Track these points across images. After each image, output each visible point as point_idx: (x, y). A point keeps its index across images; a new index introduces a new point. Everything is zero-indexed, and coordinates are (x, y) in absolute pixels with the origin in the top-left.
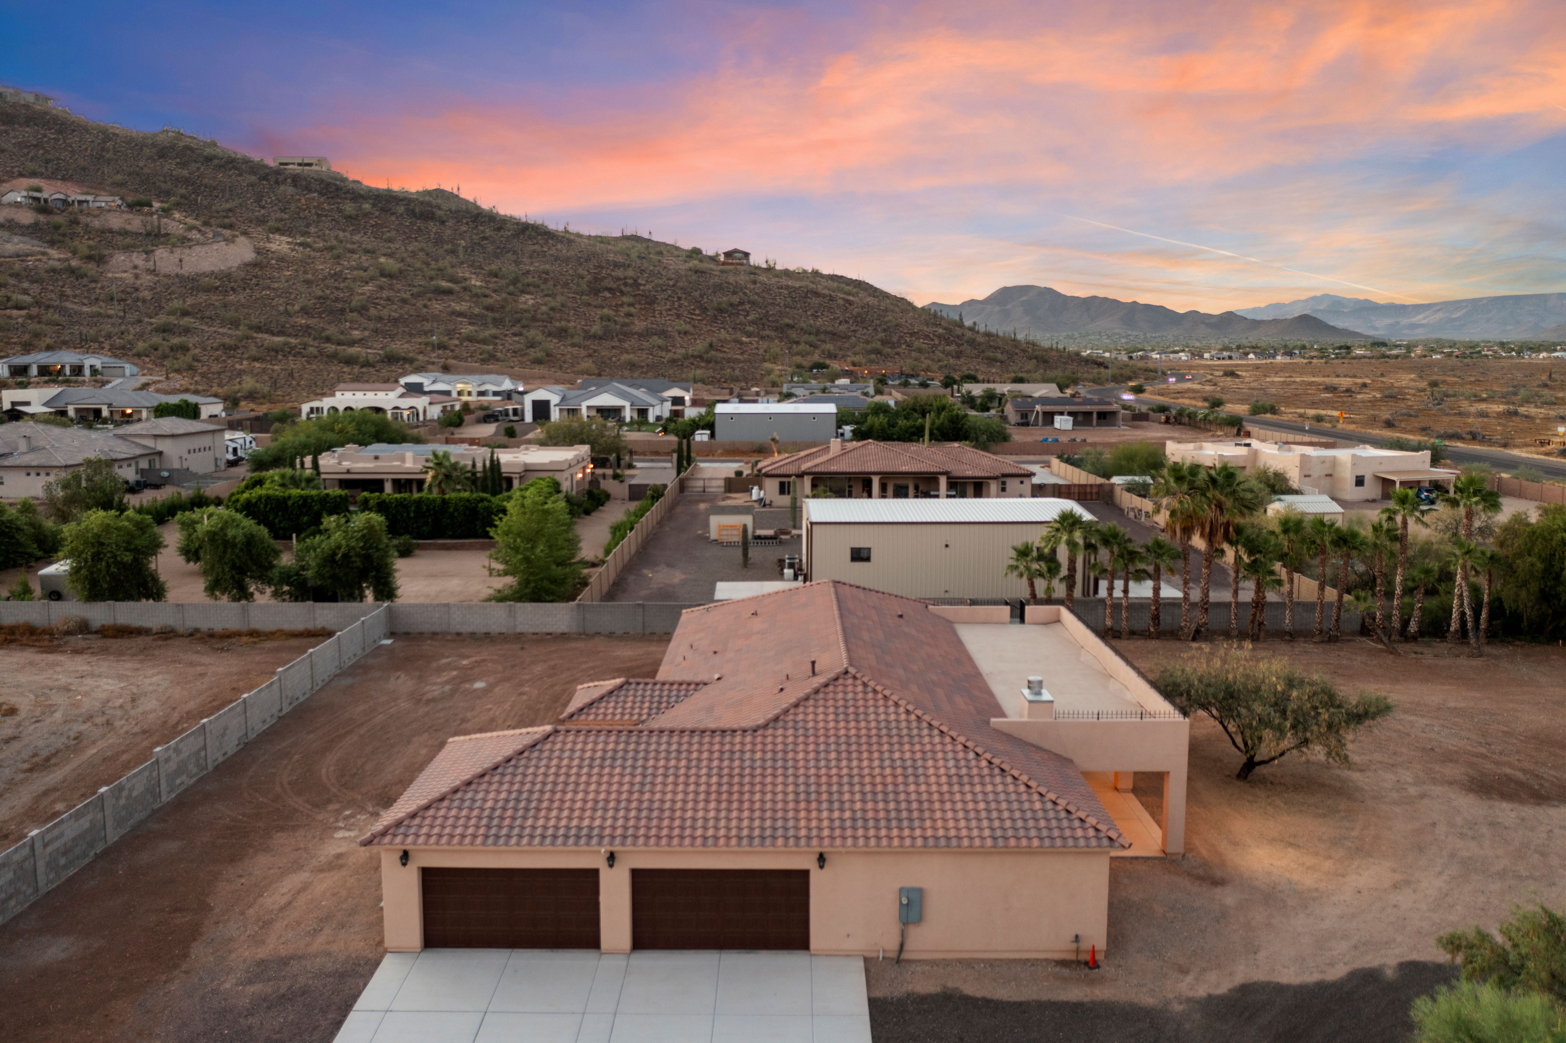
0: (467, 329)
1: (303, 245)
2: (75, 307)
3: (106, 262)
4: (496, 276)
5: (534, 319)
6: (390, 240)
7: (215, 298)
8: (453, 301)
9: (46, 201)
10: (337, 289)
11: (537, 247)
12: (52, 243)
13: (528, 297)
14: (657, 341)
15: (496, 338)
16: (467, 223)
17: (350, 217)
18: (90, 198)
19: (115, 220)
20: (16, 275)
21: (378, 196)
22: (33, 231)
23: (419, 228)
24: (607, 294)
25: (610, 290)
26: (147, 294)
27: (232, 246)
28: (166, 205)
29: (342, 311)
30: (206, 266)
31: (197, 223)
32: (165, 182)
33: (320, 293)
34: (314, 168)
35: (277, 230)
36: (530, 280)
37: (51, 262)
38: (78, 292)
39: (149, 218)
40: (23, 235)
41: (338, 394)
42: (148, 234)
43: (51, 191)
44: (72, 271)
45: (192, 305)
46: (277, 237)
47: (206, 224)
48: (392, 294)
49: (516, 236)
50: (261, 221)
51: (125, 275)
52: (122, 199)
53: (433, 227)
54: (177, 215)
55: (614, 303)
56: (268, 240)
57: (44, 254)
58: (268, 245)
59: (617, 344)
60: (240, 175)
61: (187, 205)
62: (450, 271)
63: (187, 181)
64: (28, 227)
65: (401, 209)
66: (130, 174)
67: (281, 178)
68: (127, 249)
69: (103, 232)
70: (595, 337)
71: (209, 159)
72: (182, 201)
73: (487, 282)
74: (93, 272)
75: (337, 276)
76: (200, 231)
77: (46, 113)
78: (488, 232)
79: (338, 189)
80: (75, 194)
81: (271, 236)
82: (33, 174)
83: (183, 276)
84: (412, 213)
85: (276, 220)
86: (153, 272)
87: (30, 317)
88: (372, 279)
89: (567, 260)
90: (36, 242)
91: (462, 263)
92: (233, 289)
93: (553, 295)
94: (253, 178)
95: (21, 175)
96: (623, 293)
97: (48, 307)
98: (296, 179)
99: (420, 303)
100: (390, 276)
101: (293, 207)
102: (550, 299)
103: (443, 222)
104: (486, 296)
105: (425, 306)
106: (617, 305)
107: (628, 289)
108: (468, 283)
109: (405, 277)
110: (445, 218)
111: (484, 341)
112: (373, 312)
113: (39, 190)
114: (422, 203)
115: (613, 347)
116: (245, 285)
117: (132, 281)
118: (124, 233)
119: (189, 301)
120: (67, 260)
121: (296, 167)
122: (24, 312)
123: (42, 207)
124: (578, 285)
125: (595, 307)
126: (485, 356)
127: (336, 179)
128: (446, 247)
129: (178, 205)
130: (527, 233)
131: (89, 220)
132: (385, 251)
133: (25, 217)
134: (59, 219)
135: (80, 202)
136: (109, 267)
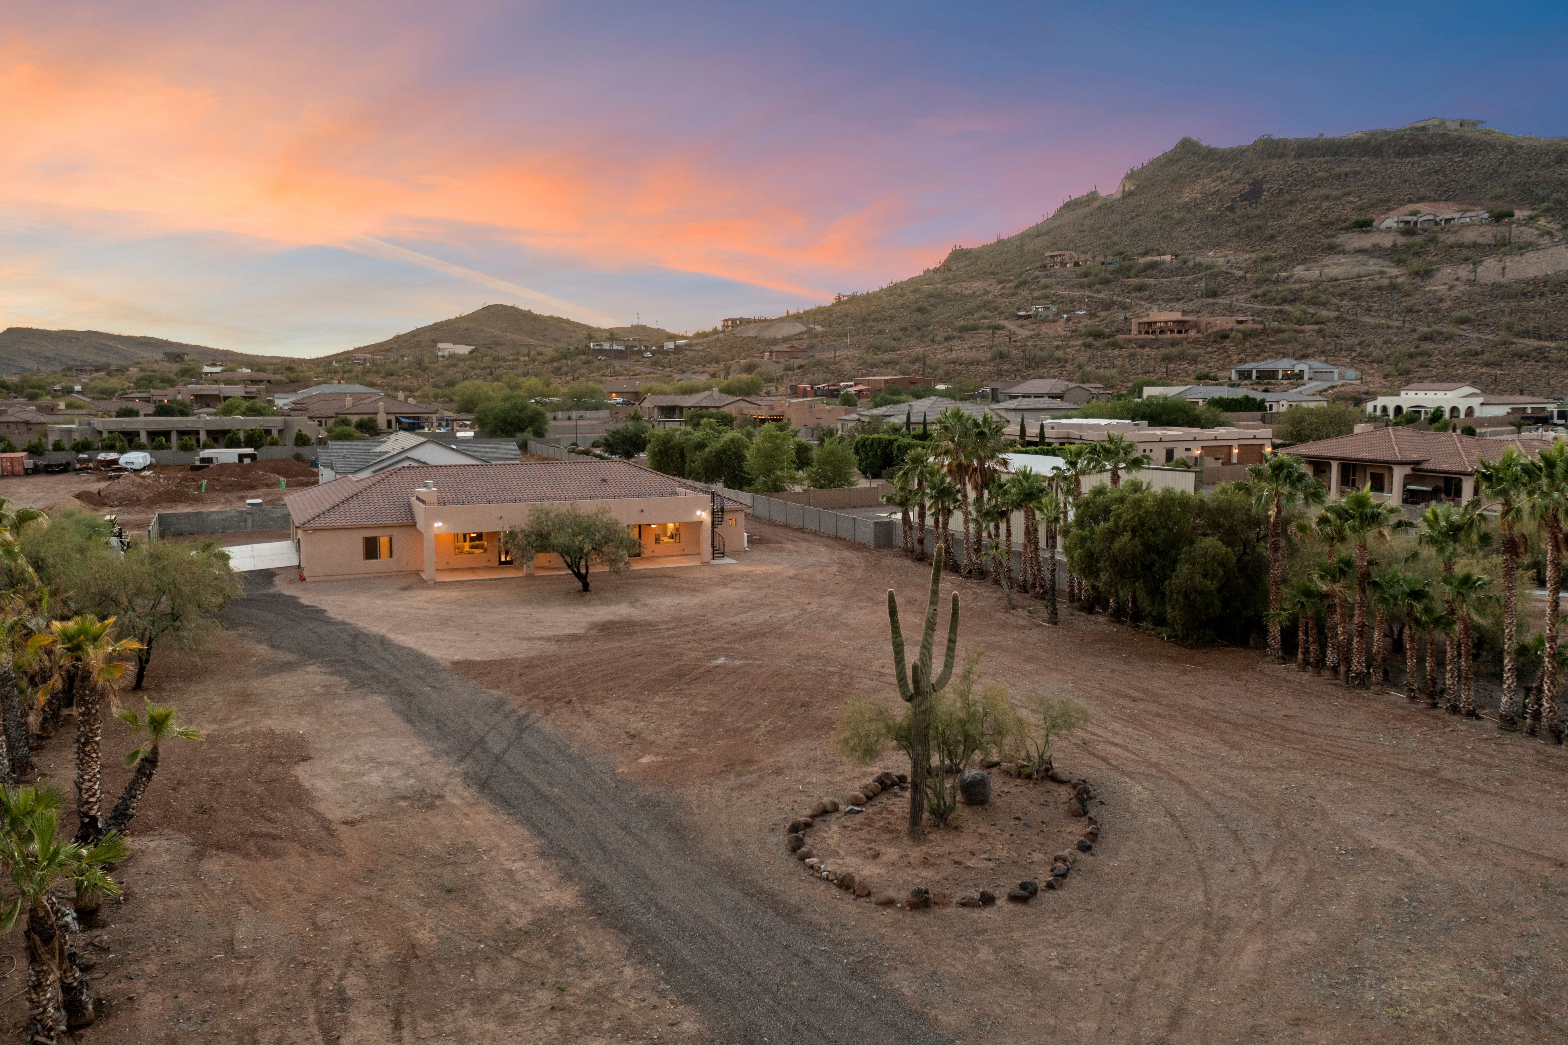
2: (1368, 320)
3: (1432, 276)
7: (1512, 304)
9: (1416, 223)
12: (1396, 263)
18: (1457, 215)
19: (1471, 234)
20: (1342, 295)
22: (1390, 252)
26: (1446, 305)
28: (1535, 212)
30: (1531, 272)
31: (1557, 227)
37: (1383, 280)
38: (1383, 306)
39: (1503, 229)
40: (1379, 257)
41: (1403, 393)
42: (1492, 246)
43: (1427, 213)
44: (1394, 288)
45: (1478, 314)
47: (1565, 227)
51: (1440, 287)
52: (1489, 212)
54: (1540, 222)
57: (1382, 273)
61: (1559, 210)
64: (1386, 250)
66: (1515, 185)
68: (1461, 261)
69: (1452, 247)
72: (1556, 206)
74: (1411, 287)
76: (1553, 235)
77: (1460, 138)
80: (1447, 212)
82: (1420, 199)
83: (1497, 284)
86: (1470, 282)
87: (1319, 331)
90: (1384, 263)
95: (1409, 202)
97: (1344, 321)
113: (1416, 214)
117: (1443, 293)
118: (1471, 246)
119: (1481, 310)
120: (1397, 277)
122: (1316, 327)
123: (1408, 229)
129: (1548, 211)
131: (1445, 236)
133: (1387, 241)
134: (1418, 239)
135: (1448, 221)
136: (1431, 281)
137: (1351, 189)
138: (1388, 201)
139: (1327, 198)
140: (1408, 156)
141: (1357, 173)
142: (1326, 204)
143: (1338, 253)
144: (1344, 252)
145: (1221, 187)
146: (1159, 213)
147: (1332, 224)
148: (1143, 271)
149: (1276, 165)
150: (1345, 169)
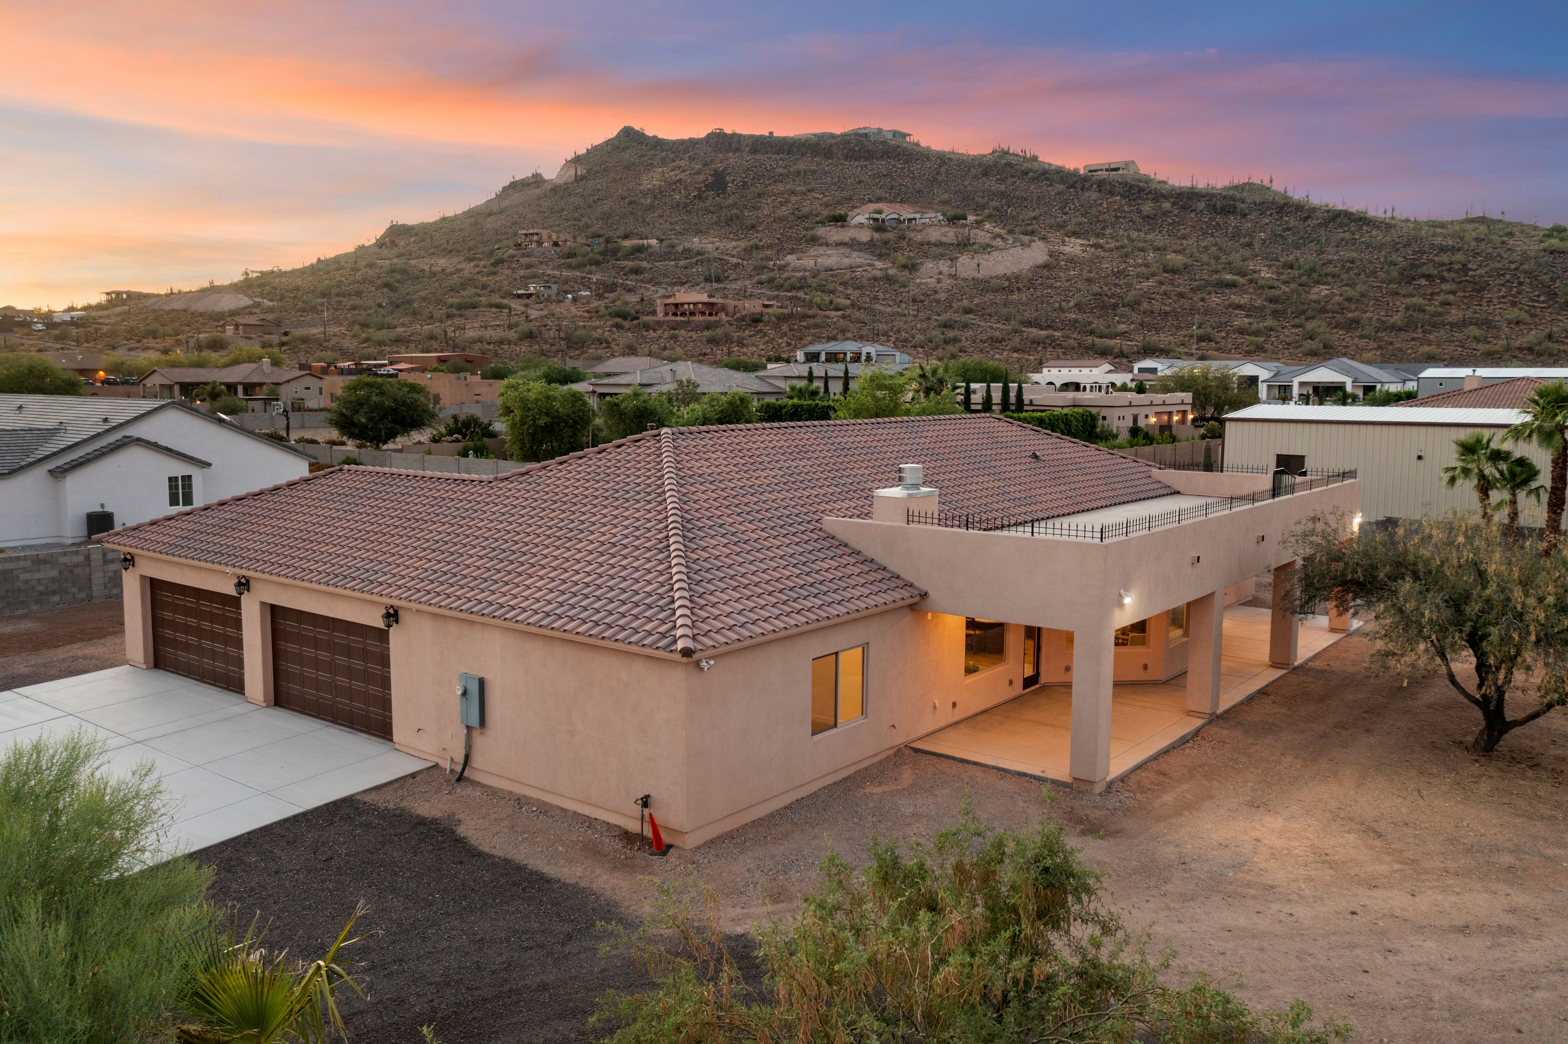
0: (1241, 321)
1: (1096, 246)
2: (882, 308)
3: (917, 270)
4: (1291, 267)
5: (1323, 310)
6: (1184, 237)
7: (999, 298)
8: (1234, 294)
9: (883, 220)
10: (1116, 285)
11: (1347, 235)
12: (880, 256)
13: (1322, 287)
14: (1474, 331)
15: (1271, 330)
16: (1271, 215)
17: (1148, 217)
18: (918, 216)
19: (934, 234)
20: (844, 284)
21: (1180, 194)
22: (870, 247)
23: (1218, 224)
24: (1423, 282)
25: (1428, 277)
26: (943, 296)
27: (1027, 249)
28: (980, 218)
29: (1115, 306)
30: (1000, 270)
31: (1003, 232)
32: (983, 197)
33: (1099, 290)
34: (1121, 172)
35: (1075, 234)
36: (1330, 269)
37: (875, 272)
38: (887, 296)
39: (961, 230)
40: (860, 251)
41: (1045, 370)
42: (959, 245)
43: (889, 212)
44: (889, 279)
45: (976, 305)
46: (1073, 240)
47: (1010, 232)
48: (1170, 288)
49: (1325, 224)
50: (1060, 227)
51: (929, 280)
52: (944, 215)
53: (1232, 221)
54: (988, 226)
55: (1429, 291)
56: (1063, 243)
57: (870, 265)
58: (1061, 248)
59: (1420, 335)
60: (1051, 185)
61: (998, 217)
62: (1239, 263)
63: (1002, 195)
64: (865, 244)
65: (1201, 205)
66: (955, 193)
67: (1087, 185)
68: (937, 257)
69: (922, 245)
70: (1394, 328)
71: (1026, 173)
72: (993, 213)
73: (1278, 274)
74: (903, 279)
75: (1120, 274)
76: (1003, 238)
77: (898, 147)
78: (1293, 222)
79: (1141, 190)
80: (907, 213)
81: (1067, 239)
82: (879, 200)
83: (978, 279)
84: (1213, 209)
85: (1076, 224)
86: (953, 276)
87: (844, 317)
88: (1153, 275)
89: (1380, 247)
90: (868, 256)
91: (1257, 256)
92: (1019, 289)
93: (1352, 285)
94: (1061, 187)
95: (870, 201)
96: (1444, 280)
97: (860, 309)
98: (1101, 185)
99: (1197, 297)
100: (1174, 271)
101: (1094, 211)
102: (1348, 288)
103: (1244, 216)
104: (1272, 288)
105: (1203, 300)
106: (1432, 294)
107: (1453, 275)
108: (1256, 276)
109: (1189, 272)
110: (1247, 211)
111: (1257, 333)
112: (1145, 306)
113: (880, 212)
114: (1225, 198)
115: (1413, 339)
116: (1031, 284)
117: (935, 284)
118: (940, 244)
119: (976, 301)
120: (886, 269)
121: (1104, 172)
122: (839, 313)
123: (879, 226)
124: (1388, 272)
125: (1404, 296)
126: (1253, 347)
127: (1140, 181)
128: (1242, 240)
129: (990, 217)
130: (1339, 220)
131: (913, 235)
132: (1175, 247)
133: (865, 236)
134: (890, 236)
135: (910, 220)
136: (918, 274)
137: (813, 185)
138: (850, 199)
139: (793, 193)
140: (856, 160)
141: (814, 172)
142: (794, 199)
143: (821, 245)
144: (827, 245)
145: (682, 176)
146: (624, 198)
147: (806, 217)
148: (632, 254)
149: (732, 159)
150: (802, 166)
